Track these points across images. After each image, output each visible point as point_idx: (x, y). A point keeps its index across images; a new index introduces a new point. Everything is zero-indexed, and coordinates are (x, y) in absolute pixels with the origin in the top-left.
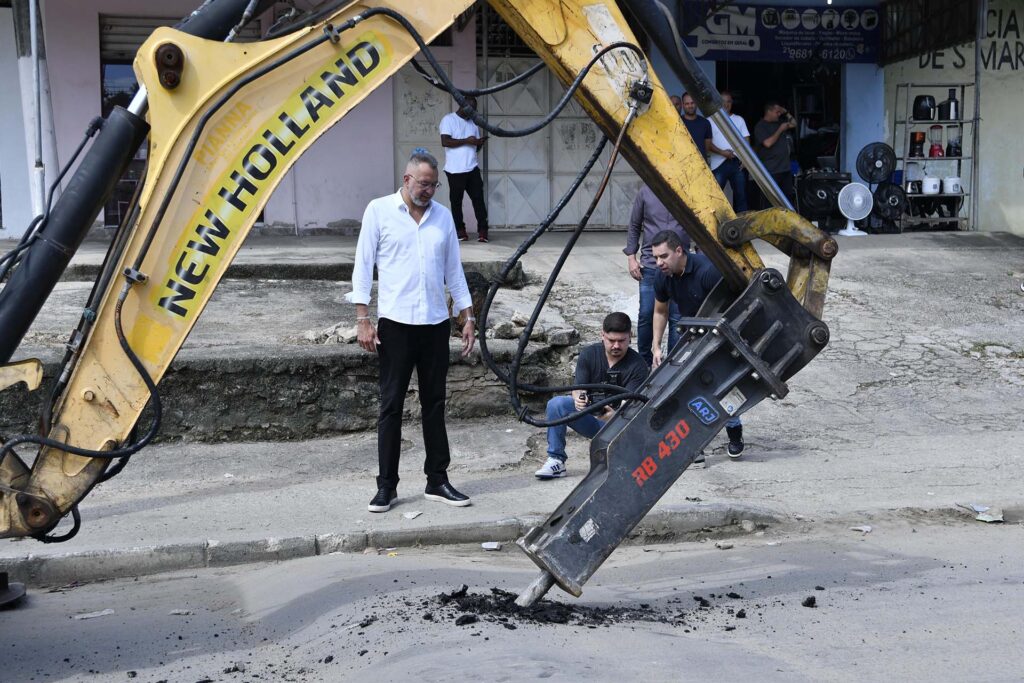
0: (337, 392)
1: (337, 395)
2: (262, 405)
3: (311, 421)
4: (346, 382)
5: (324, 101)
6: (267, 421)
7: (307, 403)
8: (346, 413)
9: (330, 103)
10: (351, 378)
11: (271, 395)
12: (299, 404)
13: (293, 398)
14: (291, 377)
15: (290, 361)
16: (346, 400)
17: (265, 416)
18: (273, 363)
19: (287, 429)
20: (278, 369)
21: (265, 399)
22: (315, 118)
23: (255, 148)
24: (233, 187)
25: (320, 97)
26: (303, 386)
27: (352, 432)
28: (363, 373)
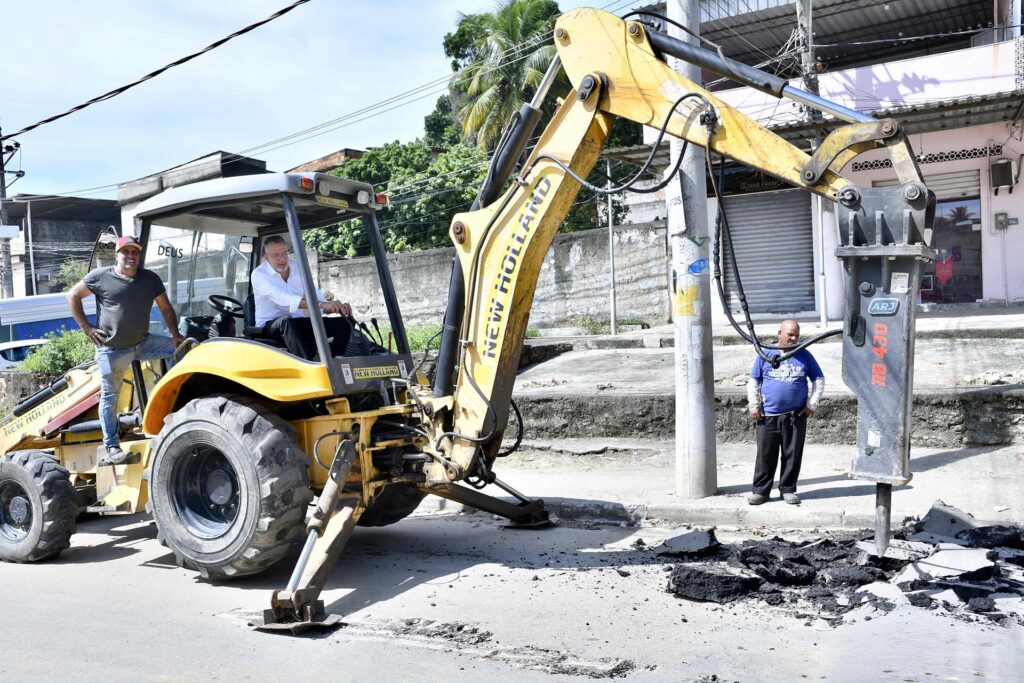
0: (978, 418)
1: (978, 420)
2: (923, 424)
3: (959, 436)
4: (984, 412)
5: (530, 219)
6: (928, 434)
7: (955, 425)
8: (986, 433)
9: (533, 219)
10: (989, 409)
11: (929, 418)
12: (950, 425)
13: (945, 420)
14: (944, 407)
15: (943, 396)
16: (985, 424)
17: (926, 431)
18: (930, 398)
19: (940, 441)
20: (934, 402)
21: (925, 420)
22: (528, 230)
23: (505, 258)
24: (500, 282)
25: (528, 218)
26: (952, 413)
27: (990, 445)
28: (997, 406)
